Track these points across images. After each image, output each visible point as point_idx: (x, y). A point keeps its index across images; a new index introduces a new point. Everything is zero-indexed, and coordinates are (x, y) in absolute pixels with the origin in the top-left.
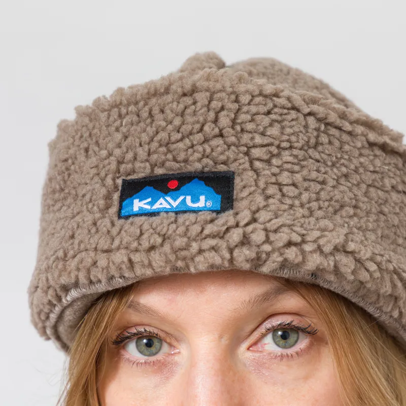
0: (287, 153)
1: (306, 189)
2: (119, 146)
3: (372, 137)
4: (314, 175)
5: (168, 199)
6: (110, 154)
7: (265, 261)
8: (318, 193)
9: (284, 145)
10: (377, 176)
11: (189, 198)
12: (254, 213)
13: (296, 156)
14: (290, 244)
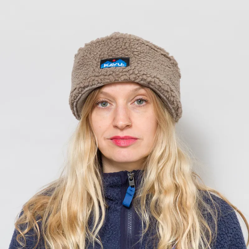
0: (142, 54)
1: (147, 63)
2: (99, 51)
3: (162, 52)
4: (149, 60)
5: (113, 64)
6: (97, 54)
7: (138, 79)
8: (150, 64)
9: (141, 52)
10: (163, 62)
11: (118, 64)
12: (135, 67)
13: (144, 55)
14: (144, 74)
